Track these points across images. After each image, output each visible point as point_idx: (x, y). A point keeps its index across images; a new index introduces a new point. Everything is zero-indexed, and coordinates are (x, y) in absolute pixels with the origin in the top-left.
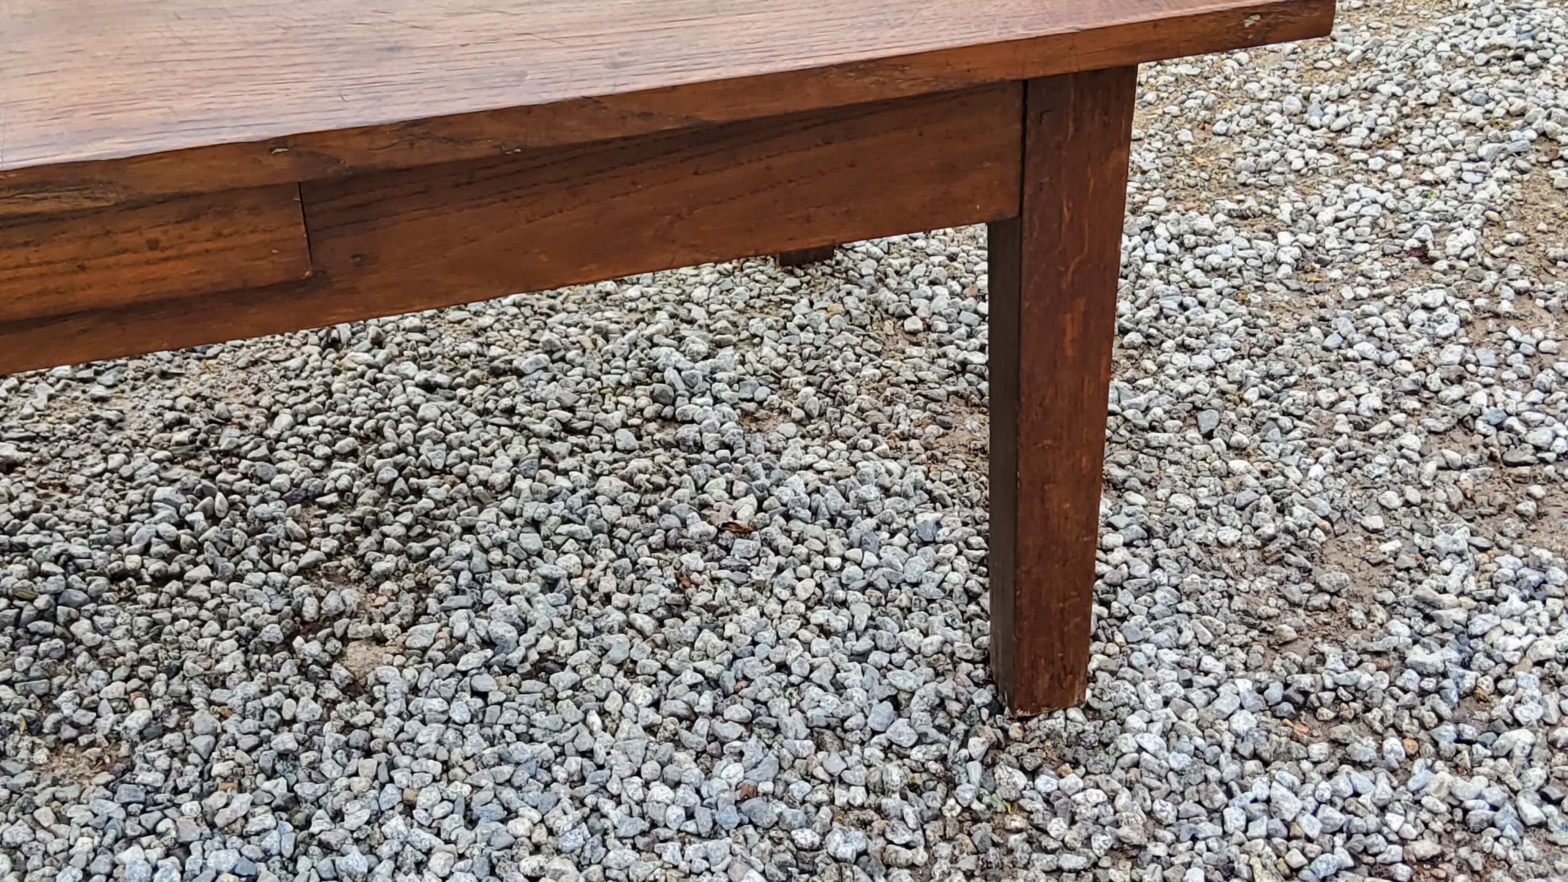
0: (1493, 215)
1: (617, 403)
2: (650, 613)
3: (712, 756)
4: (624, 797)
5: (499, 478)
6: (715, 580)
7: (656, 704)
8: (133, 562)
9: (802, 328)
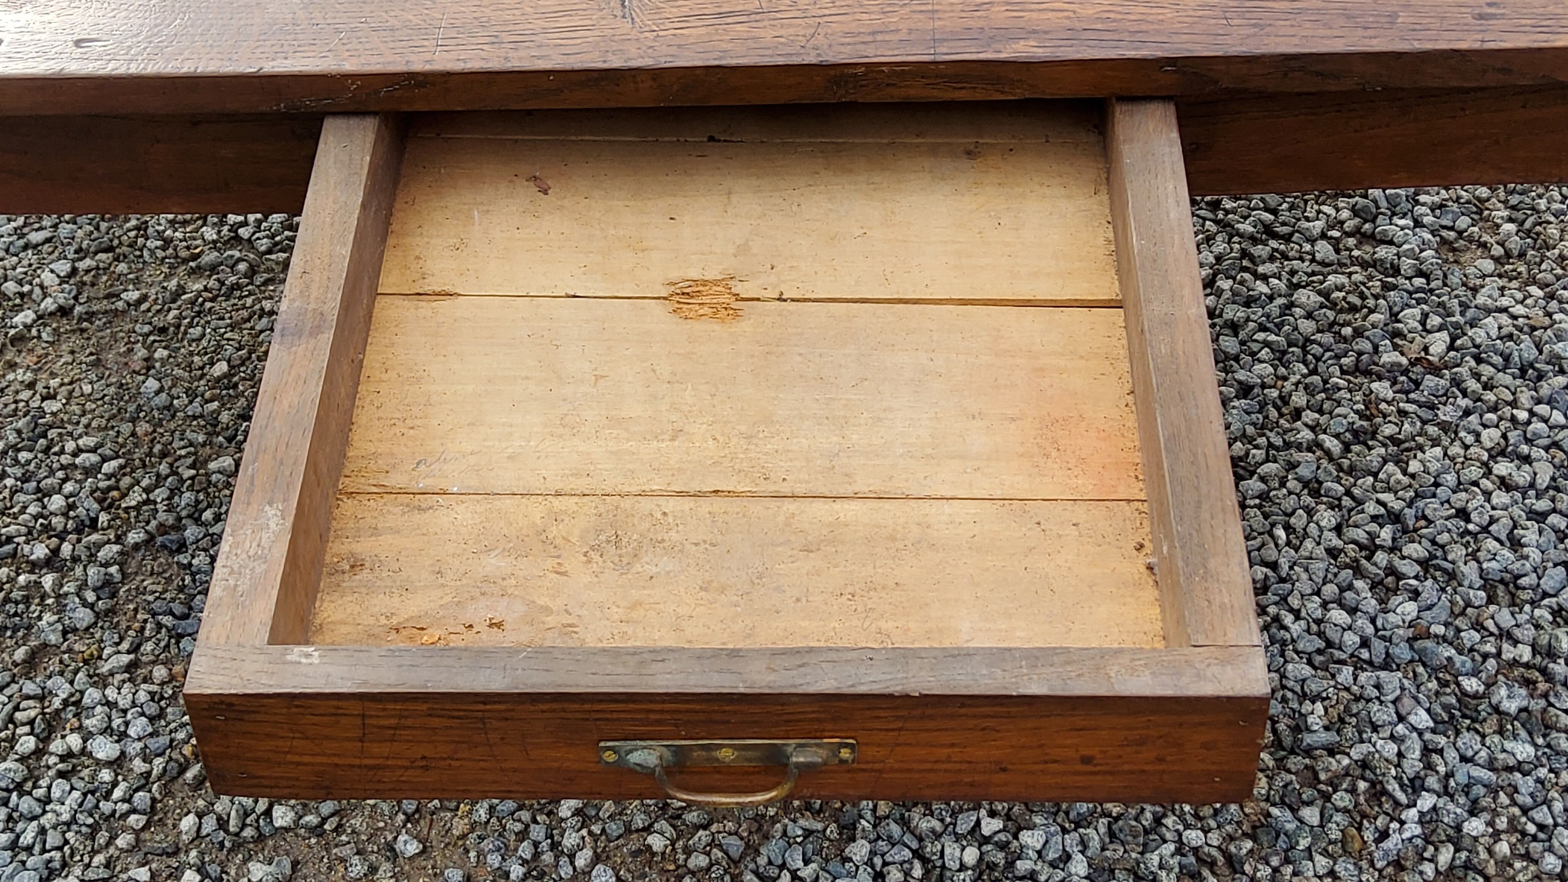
1: (1319, 212)
2: (1337, 436)
3: (1388, 589)
4: (1303, 613)
6: (1402, 413)
7: (1338, 529)
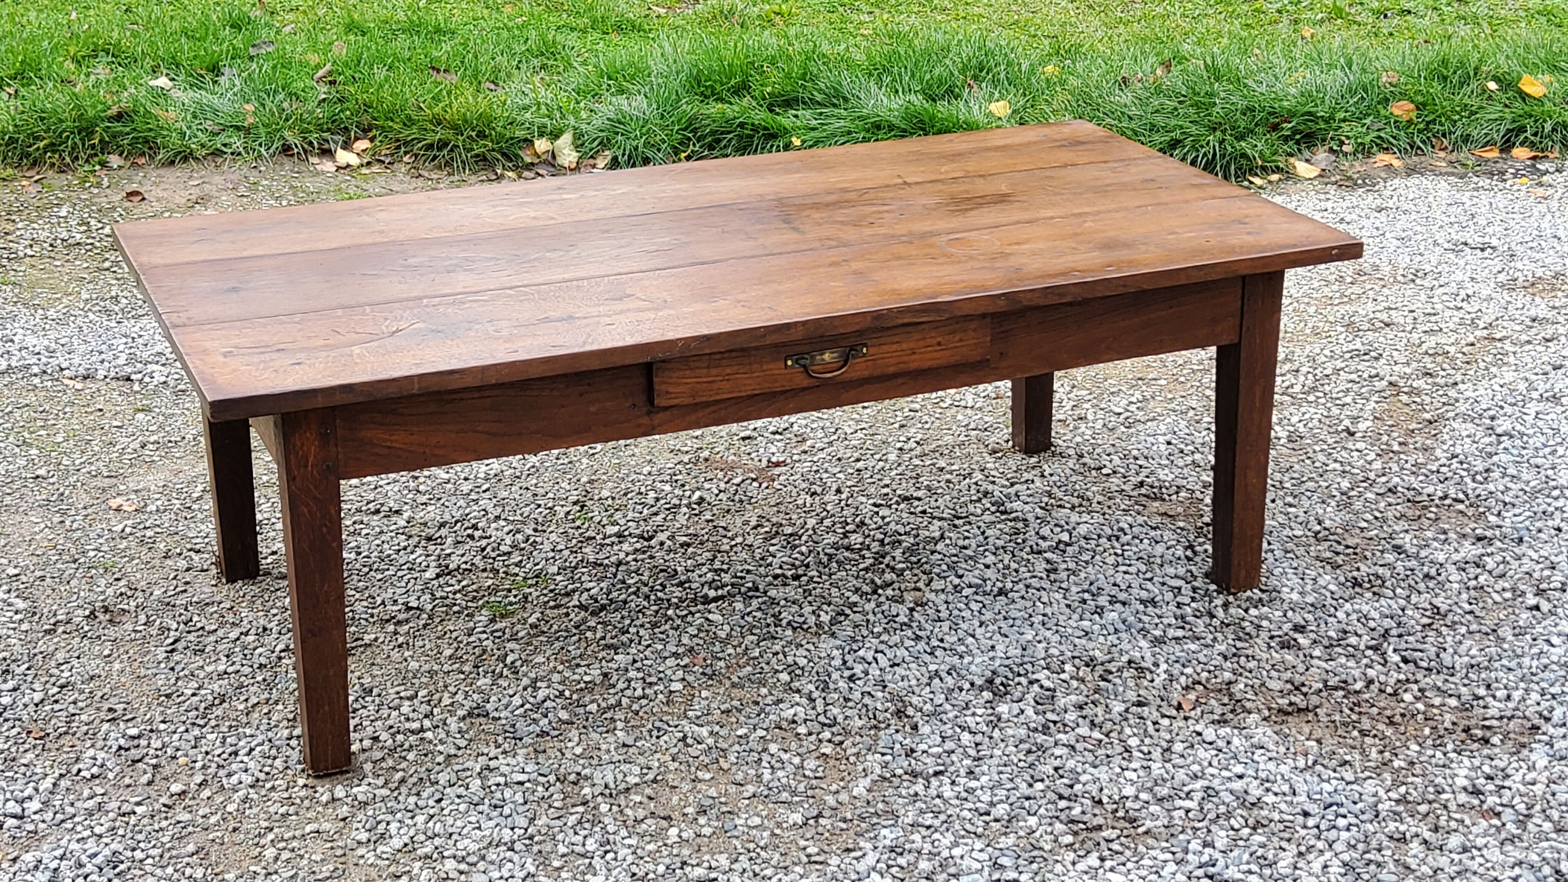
0: (1377, 415)
5: (937, 534)
8: (779, 571)
9: (1051, 475)
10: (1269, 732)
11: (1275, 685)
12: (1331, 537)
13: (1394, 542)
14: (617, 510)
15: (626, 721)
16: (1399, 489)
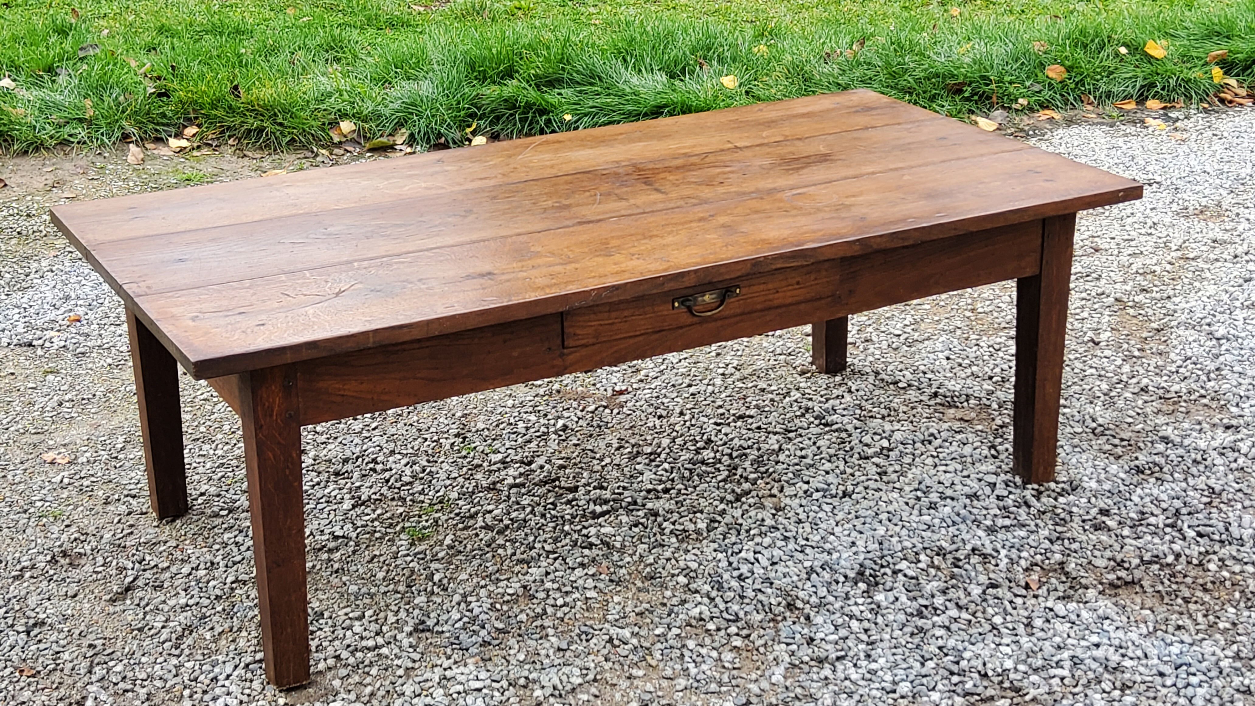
0: (1113, 326)
2: (874, 475)
6: (891, 464)
8: (650, 487)
9: (857, 390)
10: (1110, 605)
11: (1100, 563)
12: (1107, 432)
13: (1160, 434)
14: (494, 440)
15: (554, 627)
16: (1150, 388)
